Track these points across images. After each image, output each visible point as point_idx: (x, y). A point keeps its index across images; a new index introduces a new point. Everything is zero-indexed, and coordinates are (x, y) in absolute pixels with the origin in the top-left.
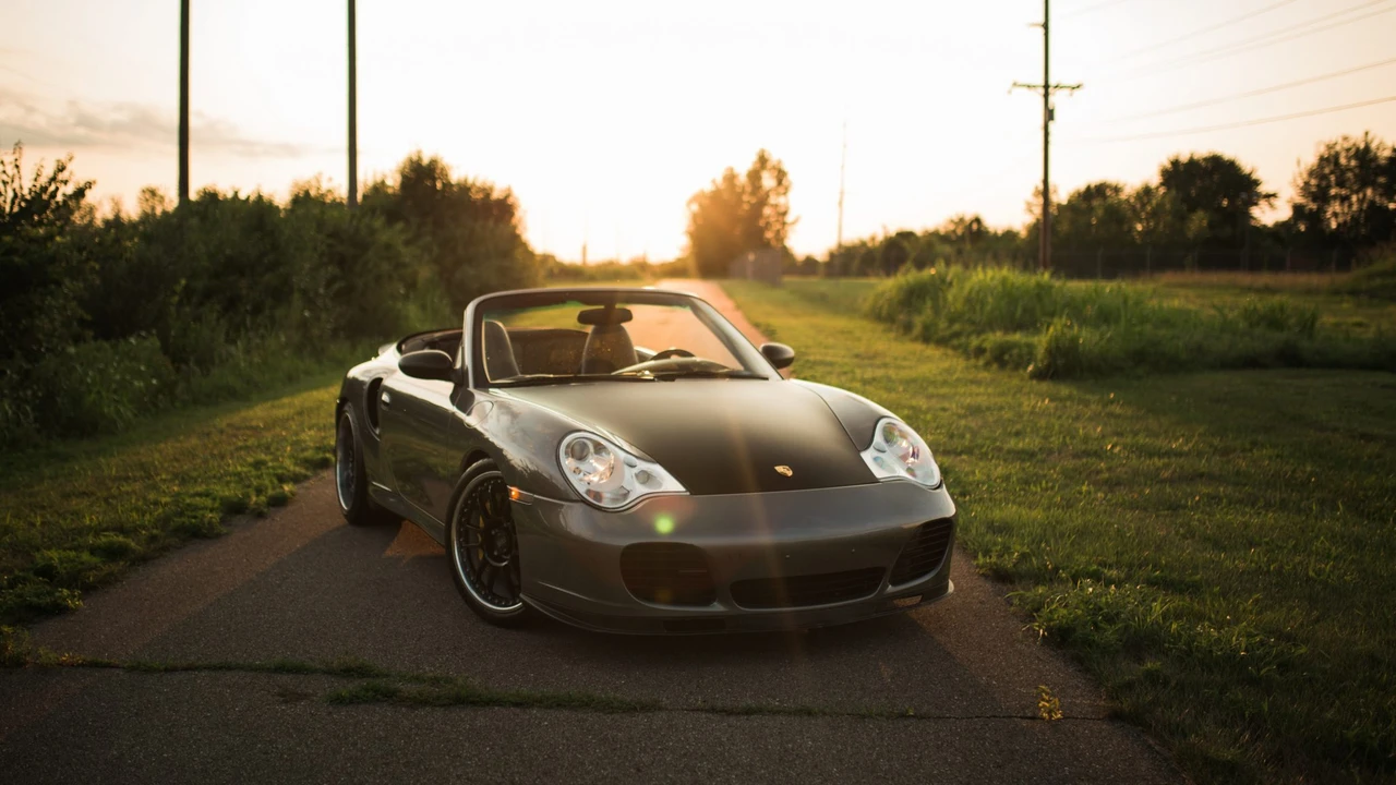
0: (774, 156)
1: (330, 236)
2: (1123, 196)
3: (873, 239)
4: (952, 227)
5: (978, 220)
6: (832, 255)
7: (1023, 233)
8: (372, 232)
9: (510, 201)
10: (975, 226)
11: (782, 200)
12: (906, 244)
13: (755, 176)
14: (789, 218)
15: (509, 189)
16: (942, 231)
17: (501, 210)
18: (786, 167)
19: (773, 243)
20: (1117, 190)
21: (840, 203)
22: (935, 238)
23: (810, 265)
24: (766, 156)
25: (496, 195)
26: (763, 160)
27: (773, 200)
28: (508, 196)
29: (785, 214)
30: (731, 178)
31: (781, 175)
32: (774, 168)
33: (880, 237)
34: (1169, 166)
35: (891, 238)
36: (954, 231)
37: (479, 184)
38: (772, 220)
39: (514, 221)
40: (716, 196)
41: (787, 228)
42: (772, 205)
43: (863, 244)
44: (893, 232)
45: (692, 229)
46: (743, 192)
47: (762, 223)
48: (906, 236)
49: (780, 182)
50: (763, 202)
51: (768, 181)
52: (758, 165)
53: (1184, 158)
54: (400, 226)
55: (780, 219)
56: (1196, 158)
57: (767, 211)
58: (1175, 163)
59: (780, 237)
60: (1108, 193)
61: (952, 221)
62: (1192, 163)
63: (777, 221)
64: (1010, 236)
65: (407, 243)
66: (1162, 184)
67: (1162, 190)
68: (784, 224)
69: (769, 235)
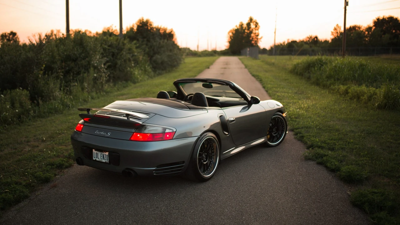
0: (254, 19)
1: (109, 46)
2: (361, 30)
3: (284, 43)
4: (308, 39)
5: (316, 37)
6: (272, 48)
7: (330, 41)
8: (124, 44)
9: (172, 33)
10: (316, 39)
11: (257, 32)
12: (294, 45)
13: (249, 25)
14: (259, 37)
15: (172, 29)
16: (305, 41)
17: (169, 36)
18: (258, 22)
19: (254, 44)
20: (359, 28)
21: (275, 33)
22: (302, 43)
23: (264, 50)
24: (252, 18)
25: (168, 31)
26: (251, 20)
27: (254, 32)
28: (172, 31)
29: (258, 35)
30: (241, 25)
31: (256, 25)
32: (254, 22)
33: (286, 43)
34: (376, 20)
35: (289, 43)
36: (309, 41)
37: (162, 27)
38: (254, 38)
39: (174, 40)
40: (237, 30)
41: (259, 40)
42: (254, 33)
43: (281, 44)
44: (290, 41)
45: (230, 40)
46: (245, 29)
47: (251, 39)
48: (294, 42)
49: (256, 26)
50: (251, 32)
51: (253, 26)
52: (250, 21)
53: (381, 17)
54: (135, 42)
55: (256, 37)
56: (385, 17)
57: (252, 35)
58: (378, 19)
59: (256, 42)
60: (357, 29)
61: (308, 38)
62: (384, 19)
63: (255, 38)
64: (326, 42)
65: (137, 48)
66: (374, 26)
67: (374, 28)
68: (257, 39)
69: (253, 42)
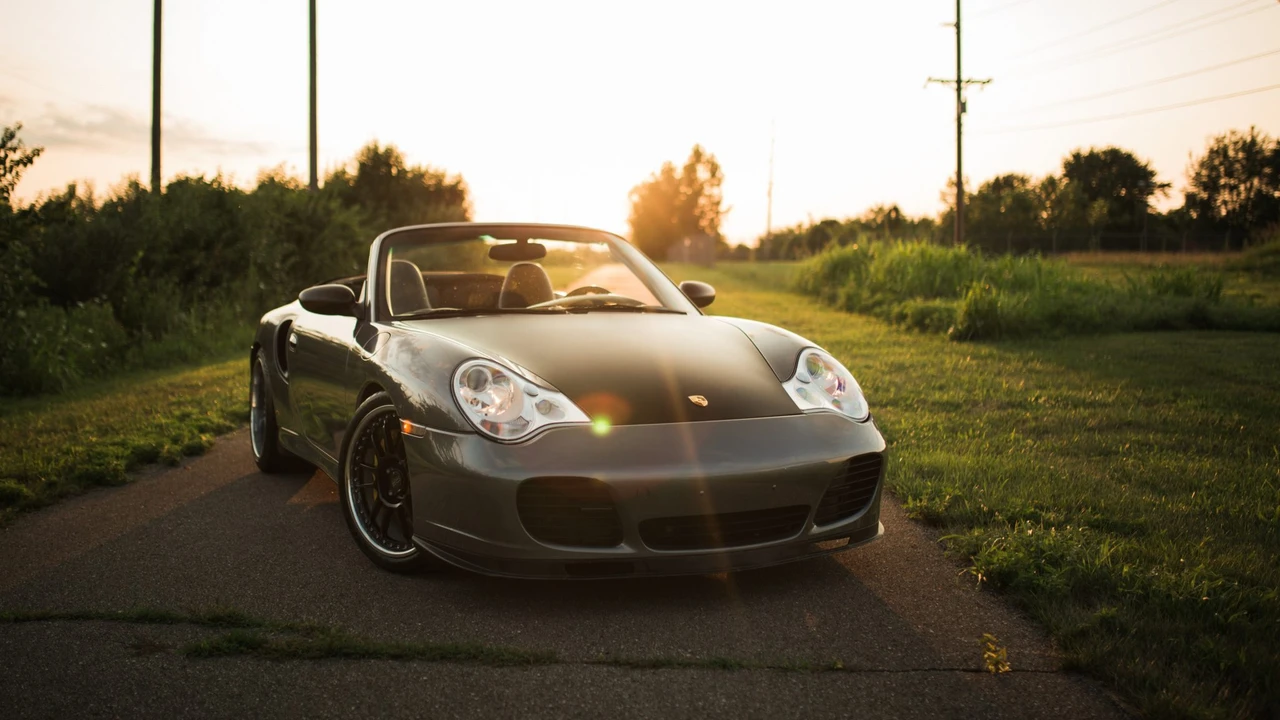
0: (708, 151)
1: (288, 216)
2: (1029, 187)
3: (800, 226)
4: (872, 216)
5: (896, 209)
6: (762, 242)
7: (938, 221)
9: (460, 187)
10: (893, 215)
11: (715, 191)
12: (829, 231)
13: (690, 169)
14: (722, 208)
15: (460, 176)
16: (863, 220)
17: (451, 195)
18: (719, 161)
19: (708, 231)
20: (1023, 181)
22: (857, 226)
23: (742, 252)
24: (701, 150)
25: (447, 182)
26: (698, 155)
27: (707, 190)
28: (458, 182)
29: (718, 203)
30: (668, 171)
31: (714, 169)
32: (708, 161)
33: (806, 226)
34: (1071, 159)
35: (816, 226)
36: (874, 220)
37: (431, 171)
38: (707, 209)
39: (464, 205)
40: (655, 187)
41: (721, 217)
42: (707, 196)
43: (791, 231)
44: (818, 221)
45: (634, 217)
46: (680, 184)
47: (697, 212)
48: (830, 224)
49: (713, 174)
50: (698, 193)
51: (702, 173)
52: (694, 159)
53: (1085, 152)
55: (714, 208)
56: (1095, 151)
57: (702, 201)
58: (1077, 156)
59: (713, 225)
60: (1016, 184)
61: (872, 211)
62: (1092, 155)
63: (711, 210)
64: (925, 223)
65: (363, 224)
66: (1065, 175)
67: (1065, 181)
68: (718, 213)
69: (704, 223)
